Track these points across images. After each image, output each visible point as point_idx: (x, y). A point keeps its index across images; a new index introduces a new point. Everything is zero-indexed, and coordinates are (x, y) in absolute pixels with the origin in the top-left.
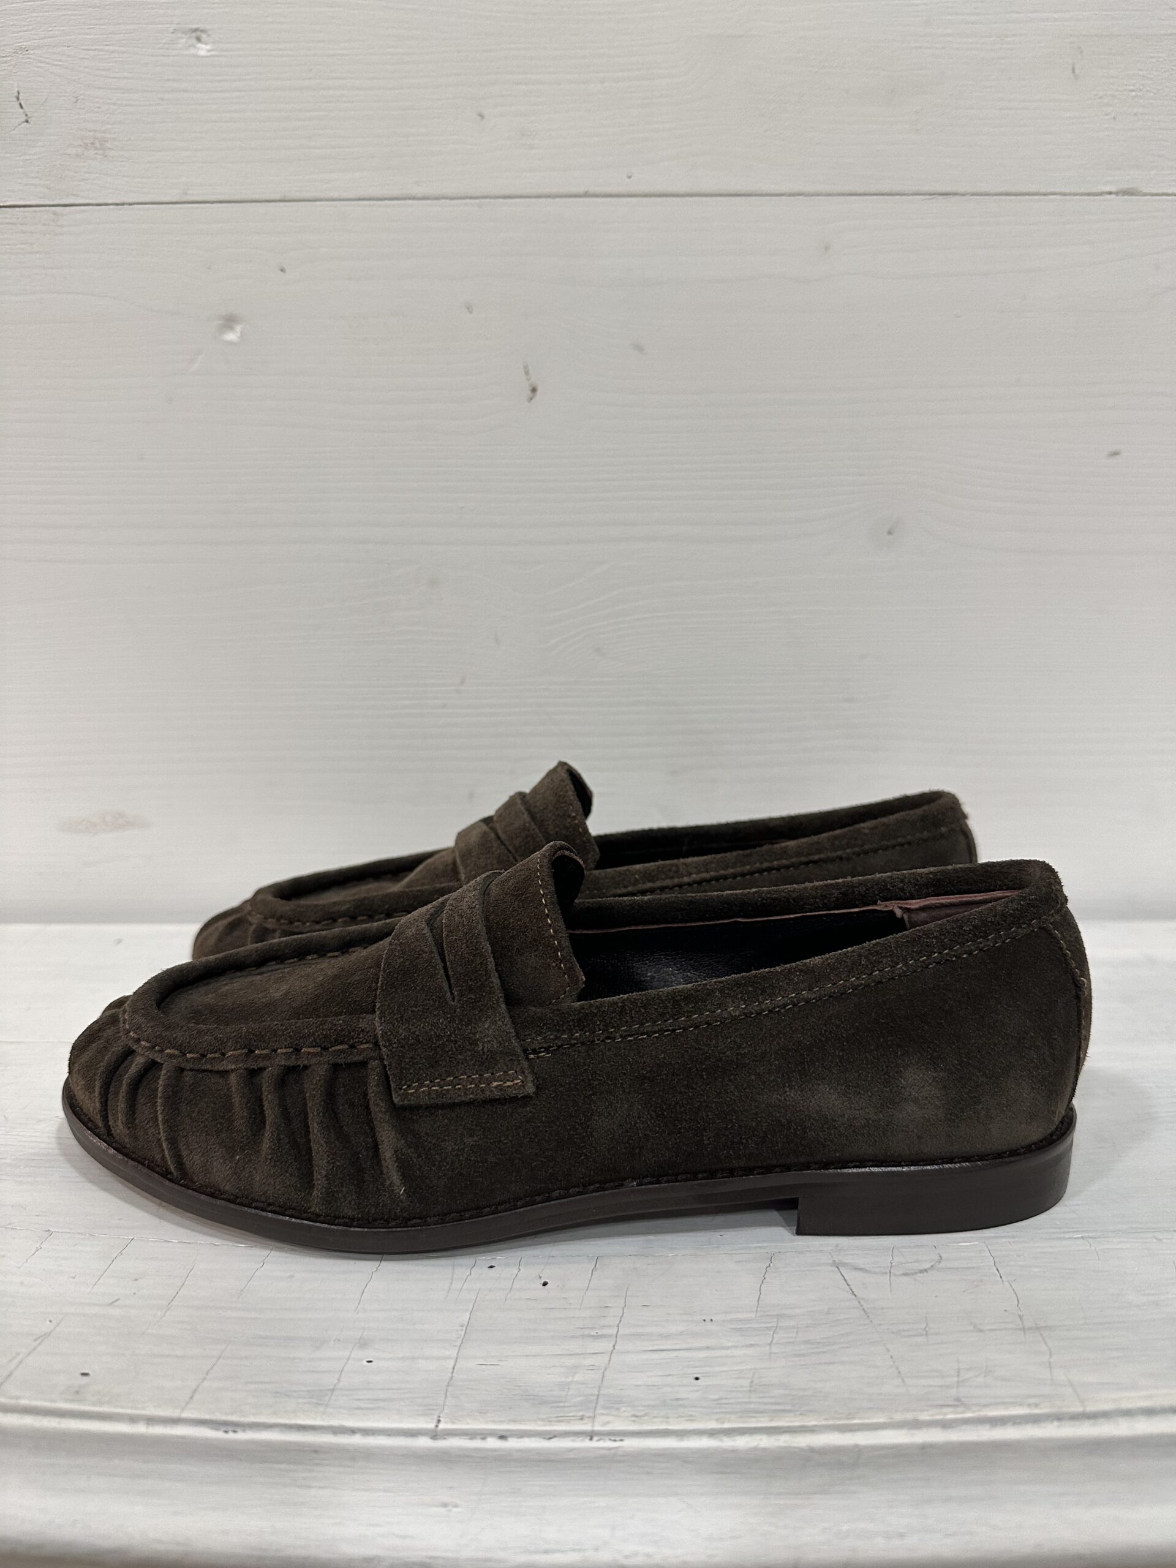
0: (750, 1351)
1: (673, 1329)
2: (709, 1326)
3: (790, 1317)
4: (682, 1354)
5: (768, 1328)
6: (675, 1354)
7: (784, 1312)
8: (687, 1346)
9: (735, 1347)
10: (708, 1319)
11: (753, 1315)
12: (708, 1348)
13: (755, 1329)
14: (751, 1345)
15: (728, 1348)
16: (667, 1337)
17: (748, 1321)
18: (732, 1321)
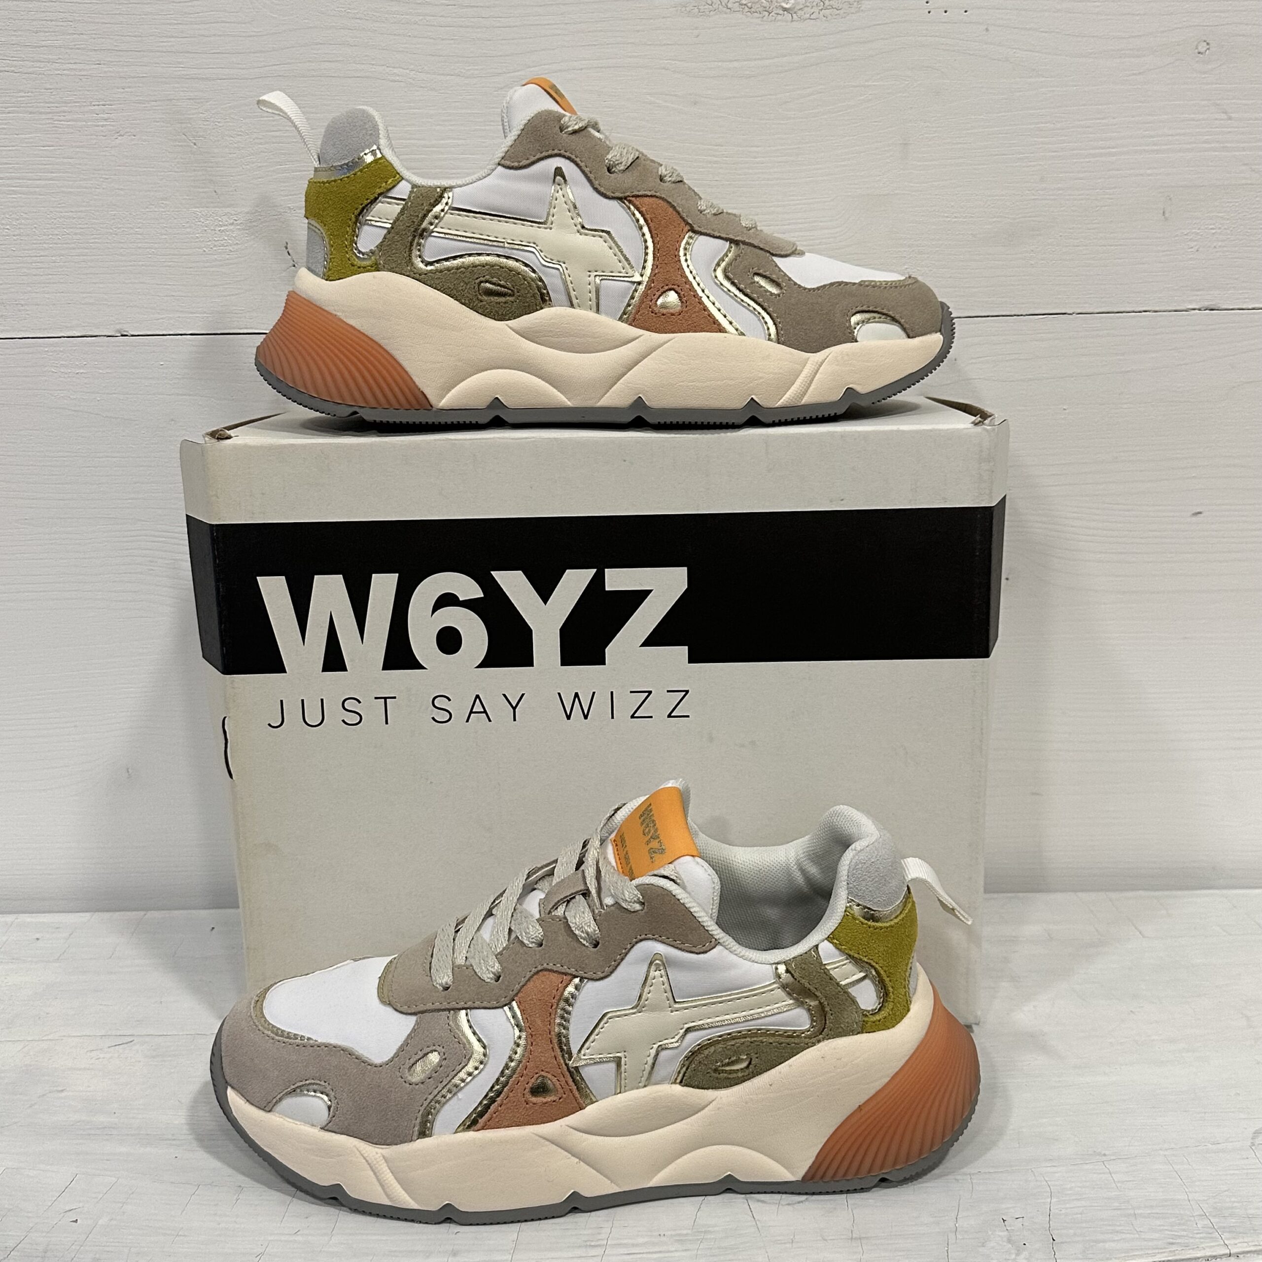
0: (684, 1254)
1: (641, 1240)
2: (663, 1239)
3: (709, 1232)
4: (644, 1255)
5: (698, 1240)
6: (639, 1256)
7: (710, 1229)
8: (648, 1251)
9: (676, 1251)
10: (662, 1234)
11: (689, 1232)
12: (660, 1252)
13: (690, 1240)
14: (686, 1250)
15: (672, 1252)
16: (637, 1245)
17: (687, 1235)
18: (675, 1235)
